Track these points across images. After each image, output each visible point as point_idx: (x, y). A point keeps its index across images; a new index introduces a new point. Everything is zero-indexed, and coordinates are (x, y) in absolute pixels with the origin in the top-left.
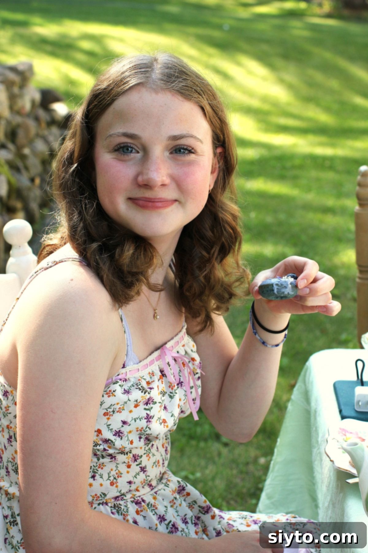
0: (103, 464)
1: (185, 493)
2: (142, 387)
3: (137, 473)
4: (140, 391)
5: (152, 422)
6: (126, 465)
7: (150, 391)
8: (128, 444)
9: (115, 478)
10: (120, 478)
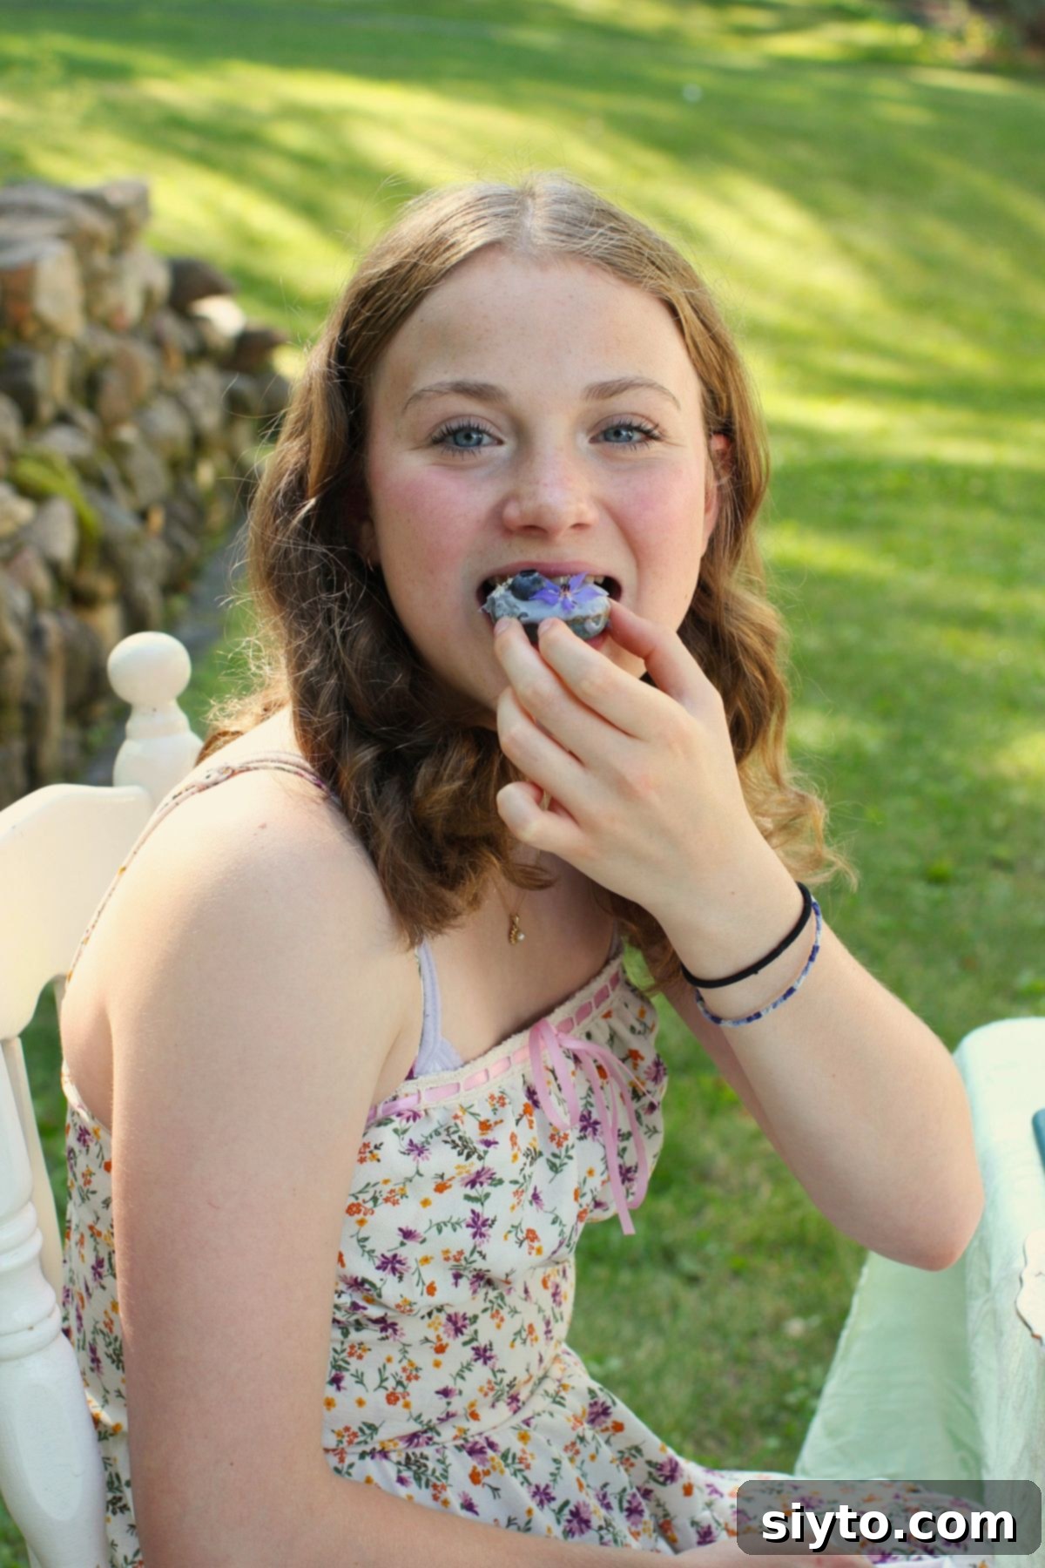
0: (362, 1346)
1: (609, 1422)
2: (460, 1138)
3: (465, 1364)
4: (455, 1152)
5: (489, 1236)
6: (431, 1347)
7: (486, 1152)
8: (422, 1294)
9: (399, 1383)
10: (414, 1382)
